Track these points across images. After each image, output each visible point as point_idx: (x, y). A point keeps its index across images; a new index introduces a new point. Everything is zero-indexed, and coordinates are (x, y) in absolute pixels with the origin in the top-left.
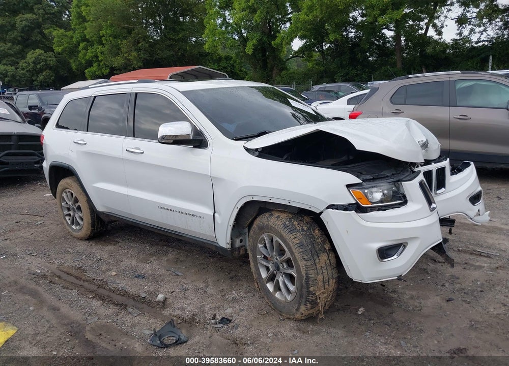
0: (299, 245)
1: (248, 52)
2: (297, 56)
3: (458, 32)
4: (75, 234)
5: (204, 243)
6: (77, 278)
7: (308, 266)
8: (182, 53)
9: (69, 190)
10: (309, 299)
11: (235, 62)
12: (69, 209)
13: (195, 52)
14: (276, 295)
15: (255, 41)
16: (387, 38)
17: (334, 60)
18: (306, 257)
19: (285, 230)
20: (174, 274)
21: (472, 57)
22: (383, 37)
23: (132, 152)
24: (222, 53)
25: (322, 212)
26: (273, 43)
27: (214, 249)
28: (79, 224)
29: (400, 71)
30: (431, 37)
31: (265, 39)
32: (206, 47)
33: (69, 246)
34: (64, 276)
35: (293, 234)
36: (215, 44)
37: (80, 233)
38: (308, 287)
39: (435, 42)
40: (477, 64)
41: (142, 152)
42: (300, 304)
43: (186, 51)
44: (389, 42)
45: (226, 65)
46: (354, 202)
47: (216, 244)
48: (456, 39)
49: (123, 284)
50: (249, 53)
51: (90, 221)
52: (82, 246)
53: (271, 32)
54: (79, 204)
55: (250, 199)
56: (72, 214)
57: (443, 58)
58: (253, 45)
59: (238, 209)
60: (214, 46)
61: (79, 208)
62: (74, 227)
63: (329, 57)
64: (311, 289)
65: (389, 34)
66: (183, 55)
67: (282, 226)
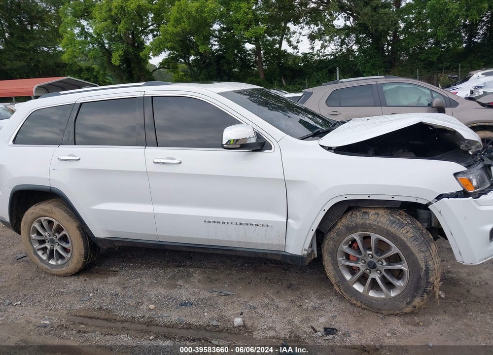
0: (414, 238)
1: (115, 62)
2: (163, 67)
3: (310, 46)
4: (55, 271)
5: (266, 254)
6: (107, 320)
7: (427, 258)
8: (35, 64)
9: (46, 218)
10: (427, 290)
11: (98, 72)
12: (42, 242)
13: (51, 62)
14: (370, 294)
15: (121, 52)
16: (247, 50)
17: (201, 71)
18: (423, 249)
19: (394, 225)
20: (223, 294)
21: (321, 69)
22: (243, 51)
23: (163, 163)
24: (83, 64)
25: (430, 203)
26: (141, 54)
27: (279, 259)
28: (61, 257)
29: (263, 81)
30: (285, 51)
31: (131, 50)
32: (66, 57)
33: (56, 287)
34: (87, 321)
35: (405, 228)
36: (76, 54)
37: (63, 269)
38: (428, 278)
39: (289, 55)
40: (326, 74)
41: (180, 161)
42: (414, 297)
43: (39, 62)
44: (249, 54)
45: (89, 77)
46: (462, 189)
47: (284, 253)
48: (305, 53)
49: (173, 316)
50: (116, 64)
51: (83, 252)
52: (76, 284)
53: (134, 43)
54: (64, 233)
55: (343, 199)
56: (49, 247)
57: (298, 69)
58: (119, 56)
59: (326, 211)
60: (75, 56)
61: (65, 239)
62: (52, 262)
63: (195, 69)
64: (431, 280)
65: (249, 46)
66: (36, 66)
67: (388, 222)
